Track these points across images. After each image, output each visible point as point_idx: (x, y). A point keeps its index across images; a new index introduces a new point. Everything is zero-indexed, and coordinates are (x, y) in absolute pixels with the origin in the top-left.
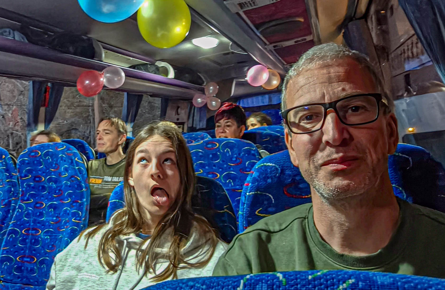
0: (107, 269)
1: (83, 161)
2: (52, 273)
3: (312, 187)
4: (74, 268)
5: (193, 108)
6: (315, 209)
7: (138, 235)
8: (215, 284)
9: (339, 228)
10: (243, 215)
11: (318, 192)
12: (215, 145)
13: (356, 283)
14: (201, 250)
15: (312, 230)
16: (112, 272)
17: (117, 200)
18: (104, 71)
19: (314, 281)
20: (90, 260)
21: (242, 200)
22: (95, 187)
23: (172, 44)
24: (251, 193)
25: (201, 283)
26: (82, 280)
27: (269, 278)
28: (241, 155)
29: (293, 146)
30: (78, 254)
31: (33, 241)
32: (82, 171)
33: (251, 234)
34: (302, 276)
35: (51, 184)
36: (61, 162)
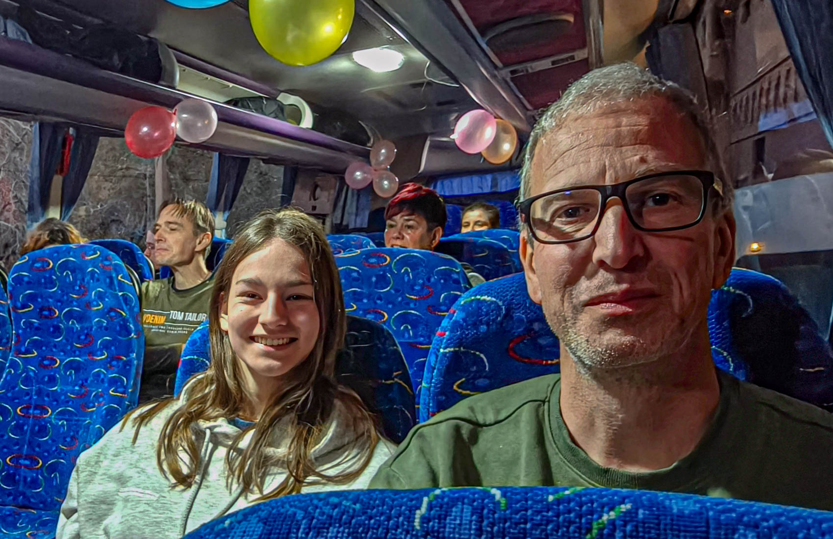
0: (173, 481)
1: (132, 281)
2: (73, 486)
3: (562, 344)
4: (111, 478)
5: (345, 188)
6: (564, 386)
7: (232, 422)
8: (377, 502)
9: (605, 421)
10: (429, 389)
11: (574, 354)
12: (383, 260)
13: (633, 511)
14: (346, 453)
15: (554, 425)
16: (182, 487)
17: (195, 357)
18: (176, 107)
19: (558, 505)
20: (142, 465)
21: (430, 363)
22: (153, 330)
23: (313, 59)
24: (447, 350)
25: (351, 500)
26: (126, 500)
27: (476, 496)
28: (432, 280)
29: (534, 264)
30: (122, 454)
31: (37, 428)
32: (131, 301)
33: (443, 427)
34: (537, 495)
35: (71, 323)
36: (91, 281)
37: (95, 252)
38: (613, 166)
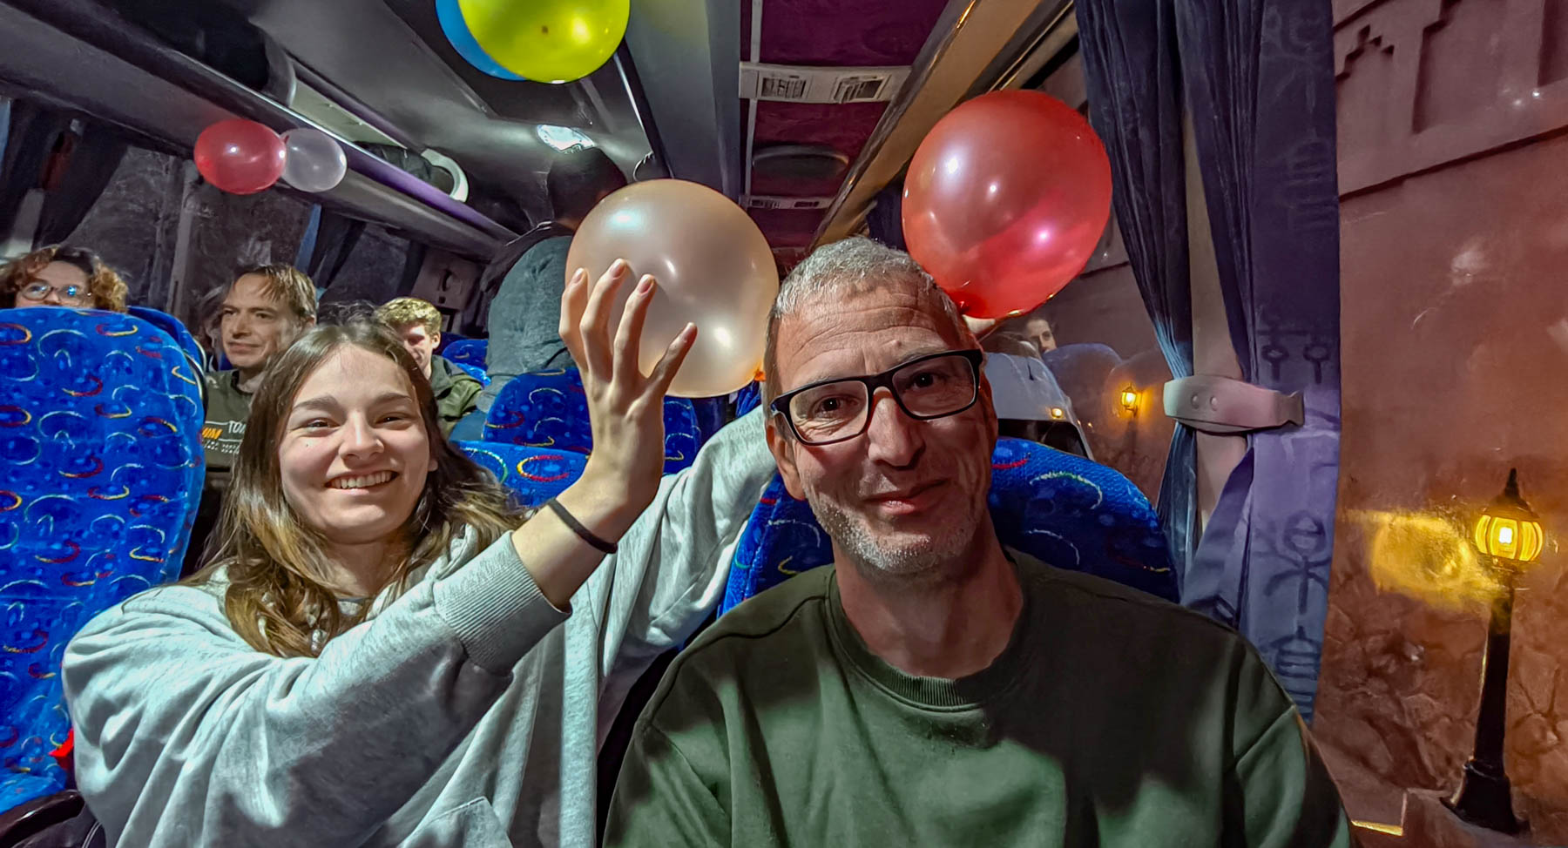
1: (194, 378)
10: (746, 570)
18: (287, 134)
24: (776, 523)
32: (190, 408)
35: (56, 436)
36: (114, 372)
37: (128, 326)
38: (871, 353)
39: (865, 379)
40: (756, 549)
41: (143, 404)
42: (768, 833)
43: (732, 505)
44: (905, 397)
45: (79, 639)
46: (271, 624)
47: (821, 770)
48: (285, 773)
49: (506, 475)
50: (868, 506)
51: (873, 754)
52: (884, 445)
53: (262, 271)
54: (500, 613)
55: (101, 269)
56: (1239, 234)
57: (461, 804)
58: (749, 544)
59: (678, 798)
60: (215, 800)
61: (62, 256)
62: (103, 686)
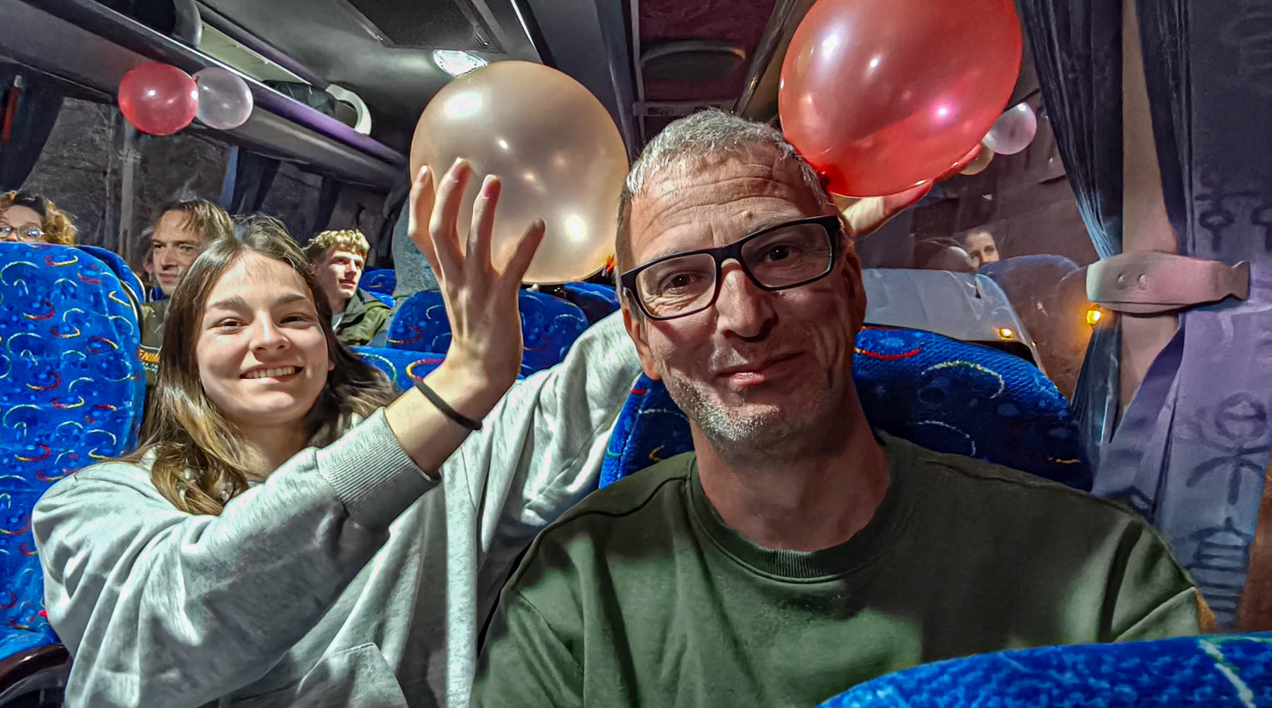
1: (129, 302)
18: (198, 75)
35: (22, 354)
36: (63, 297)
37: (70, 257)
38: (720, 226)
39: (711, 251)
40: (627, 438)
41: (88, 324)
42: (618, 682)
43: (607, 396)
44: (758, 271)
45: (44, 501)
46: (189, 494)
47: (675, 633)
48: (200, 604)
49: (396, 375)
50: (721, 380)
51: (724, 619)
52: (732, 316)
53: (181, 207)
54: (375, 479)
55: (52, 211)
56: (1177, 87)
57: (353, 646)
58: (621, 433)
59: (535, 651)
60: (146, 621)
61: (19, 201)
62: (61, 536)
